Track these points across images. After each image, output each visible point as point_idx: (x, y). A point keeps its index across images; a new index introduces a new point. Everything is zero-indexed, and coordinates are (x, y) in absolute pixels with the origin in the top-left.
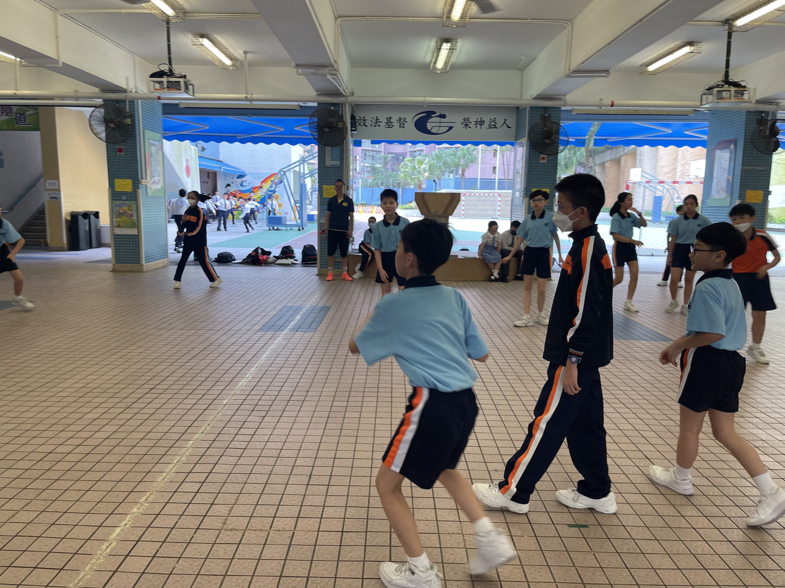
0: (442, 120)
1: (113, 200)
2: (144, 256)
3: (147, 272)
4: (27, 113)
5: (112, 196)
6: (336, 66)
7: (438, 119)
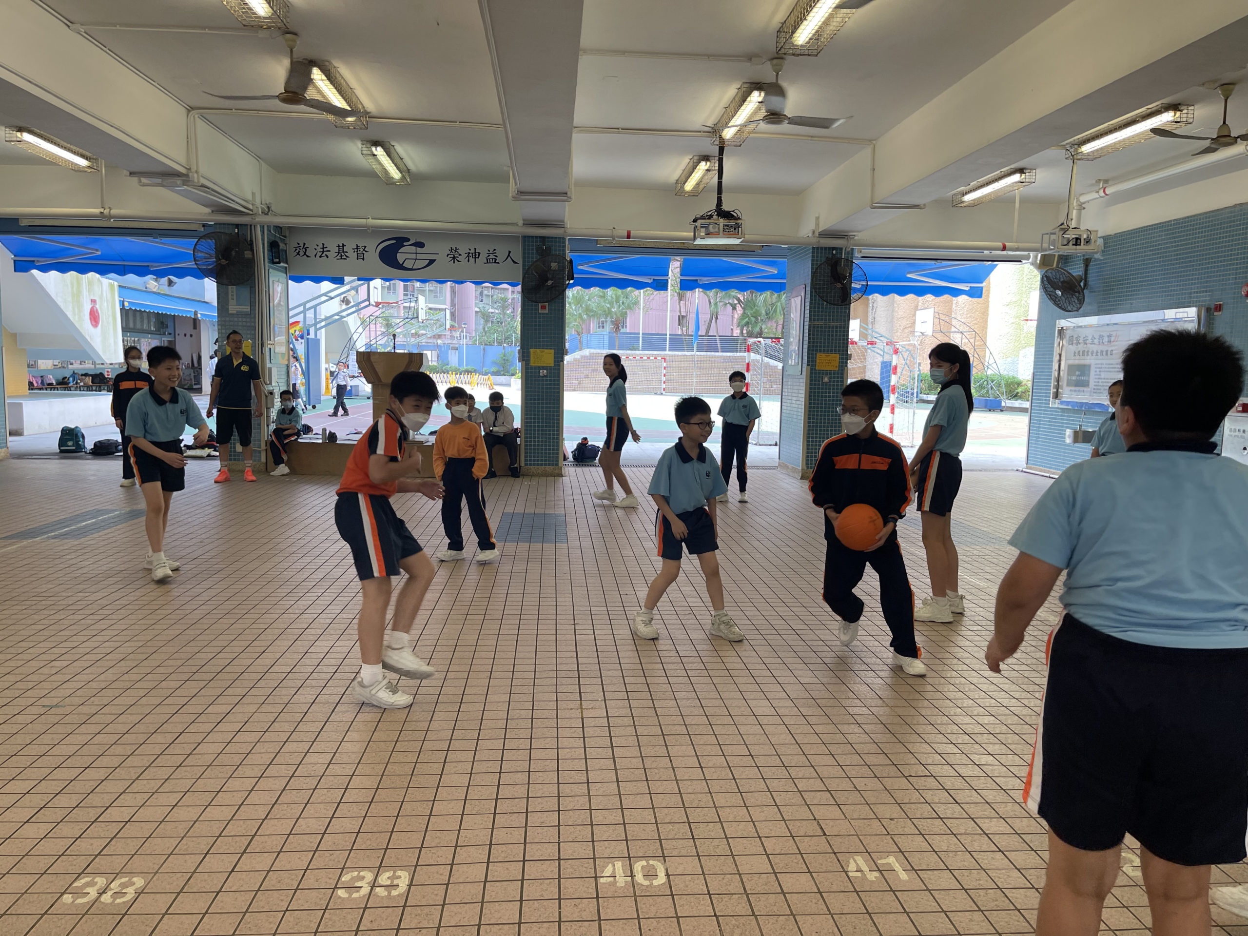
0: (419, 250)
6: (190, 174)
7: (413, 249)
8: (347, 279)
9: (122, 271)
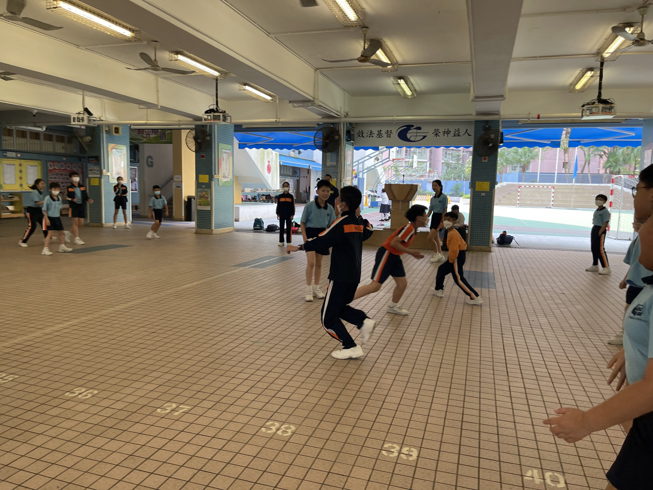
0: (419, 131)
1: (197, 188)
2: (214, 224)
3: (216, 234)
4: (167, 133)
5: (197, 186)
6: (315, 100)
7: (415, 131)
8: (380, 147)
9: (281, 147)
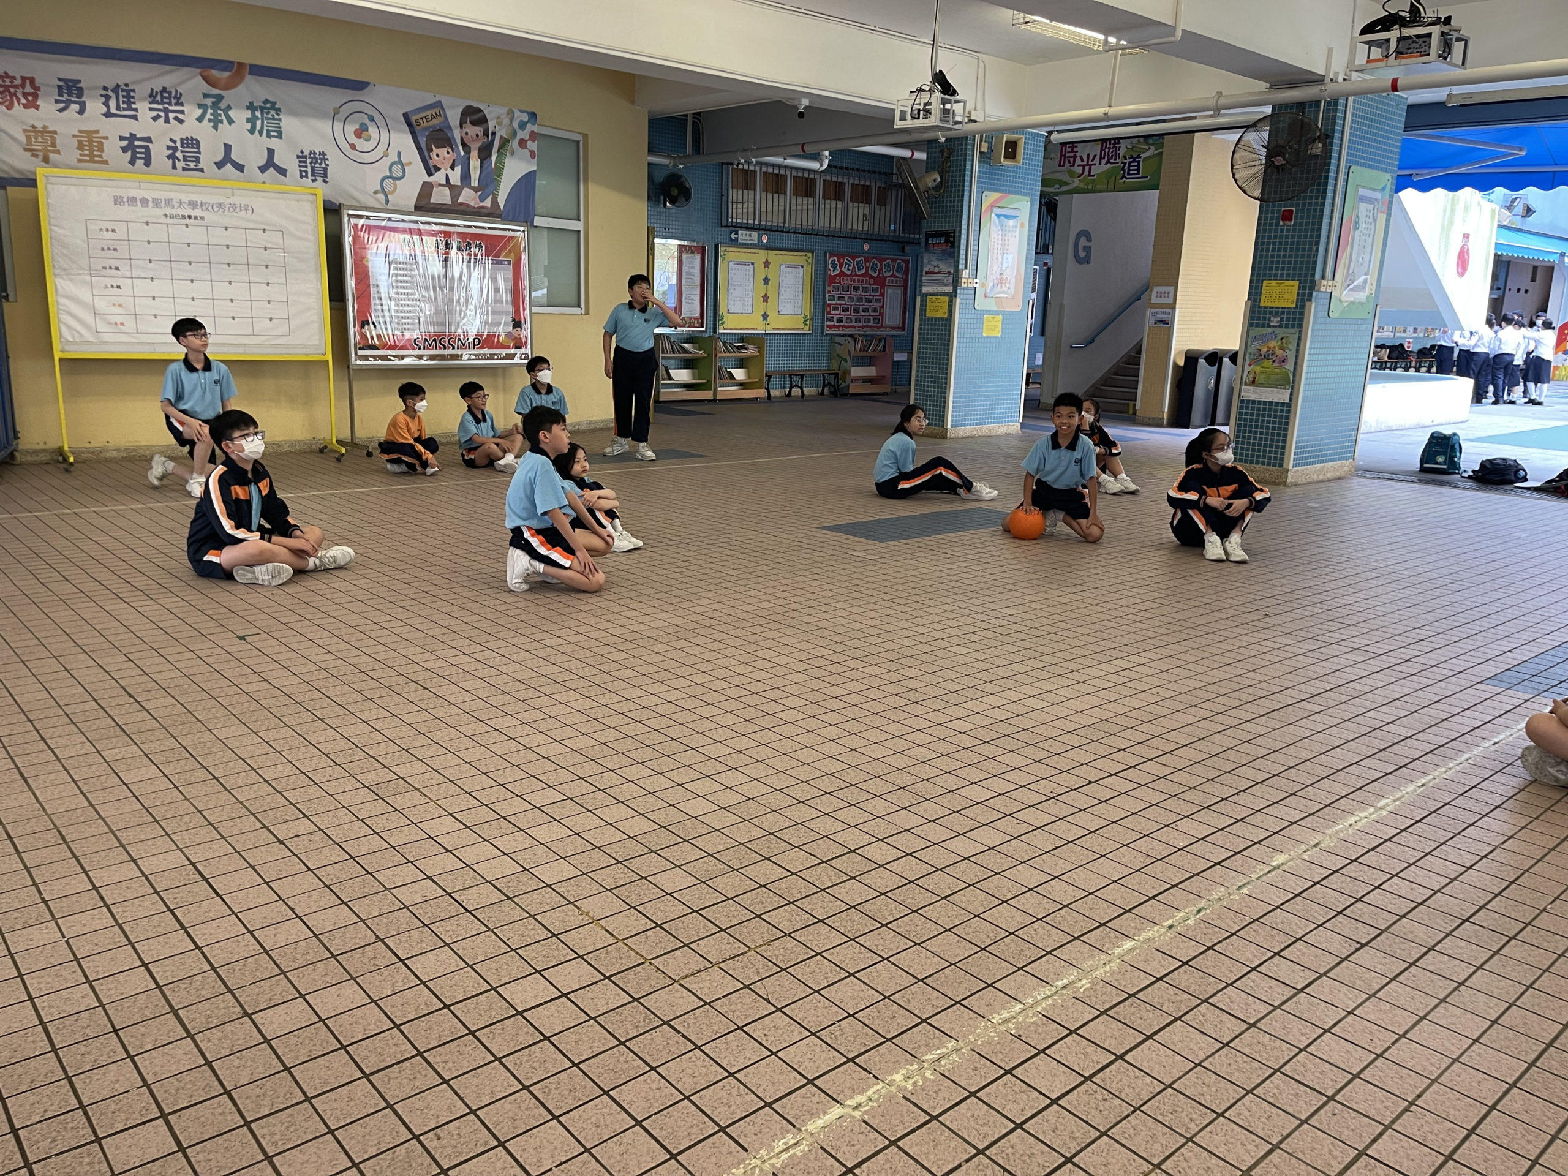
1: (1251, 325)
2: (1293, 451)
3: (1295, 485)
5: (1251, 318)
